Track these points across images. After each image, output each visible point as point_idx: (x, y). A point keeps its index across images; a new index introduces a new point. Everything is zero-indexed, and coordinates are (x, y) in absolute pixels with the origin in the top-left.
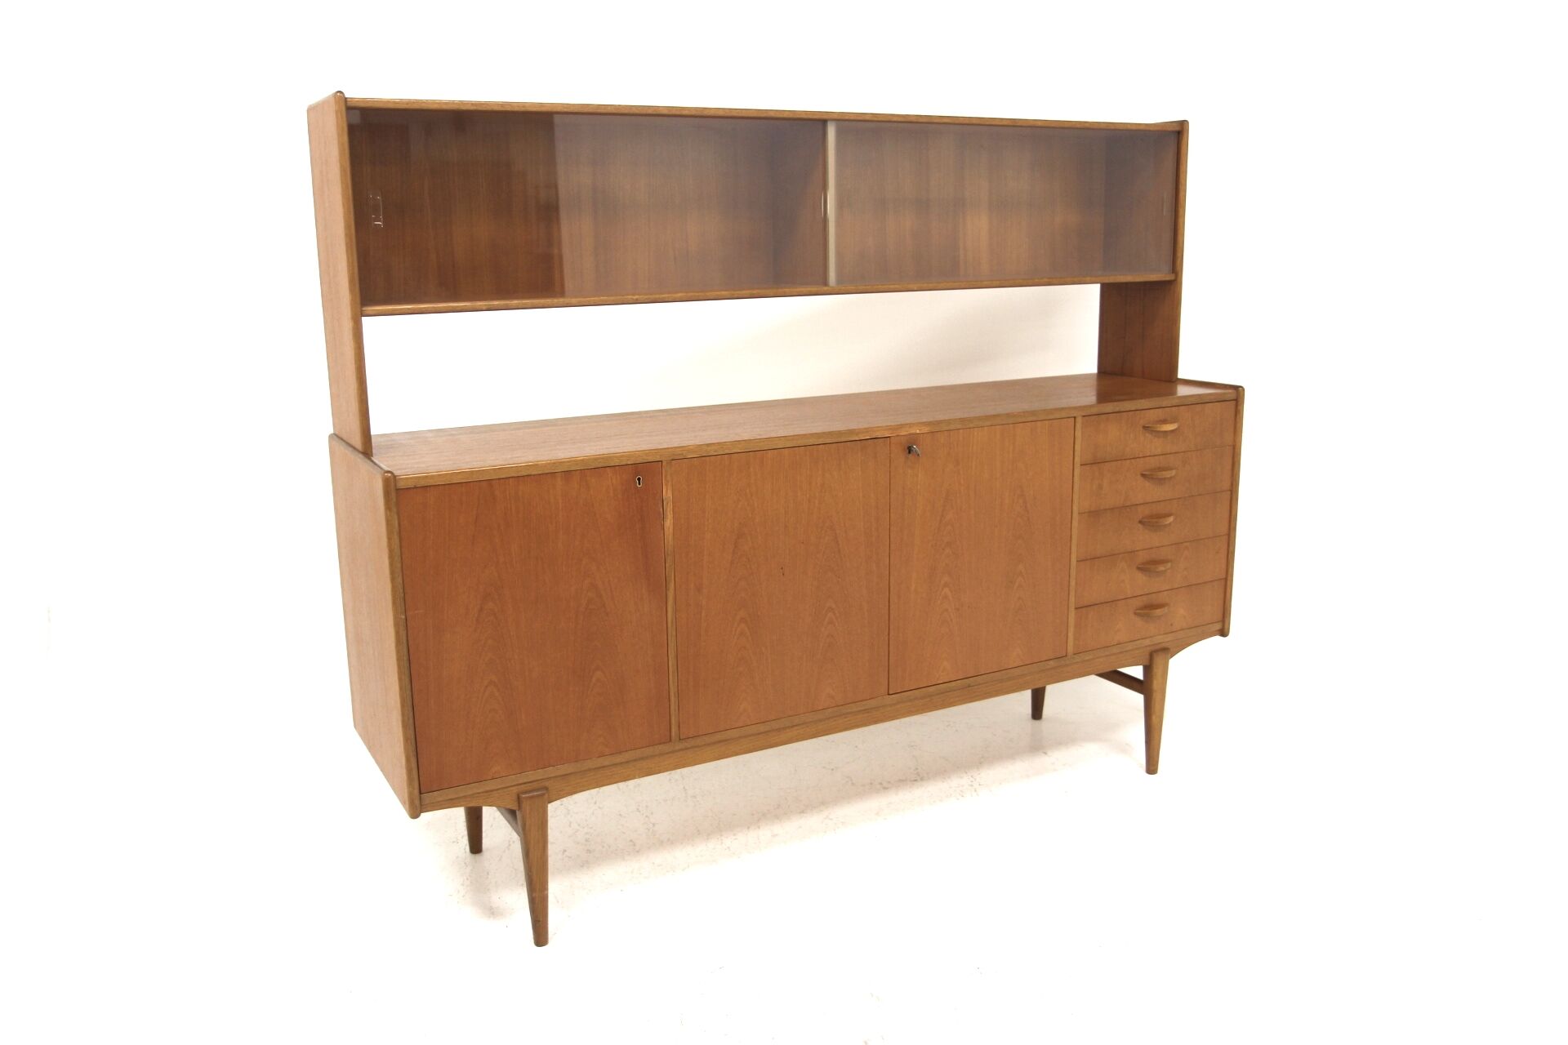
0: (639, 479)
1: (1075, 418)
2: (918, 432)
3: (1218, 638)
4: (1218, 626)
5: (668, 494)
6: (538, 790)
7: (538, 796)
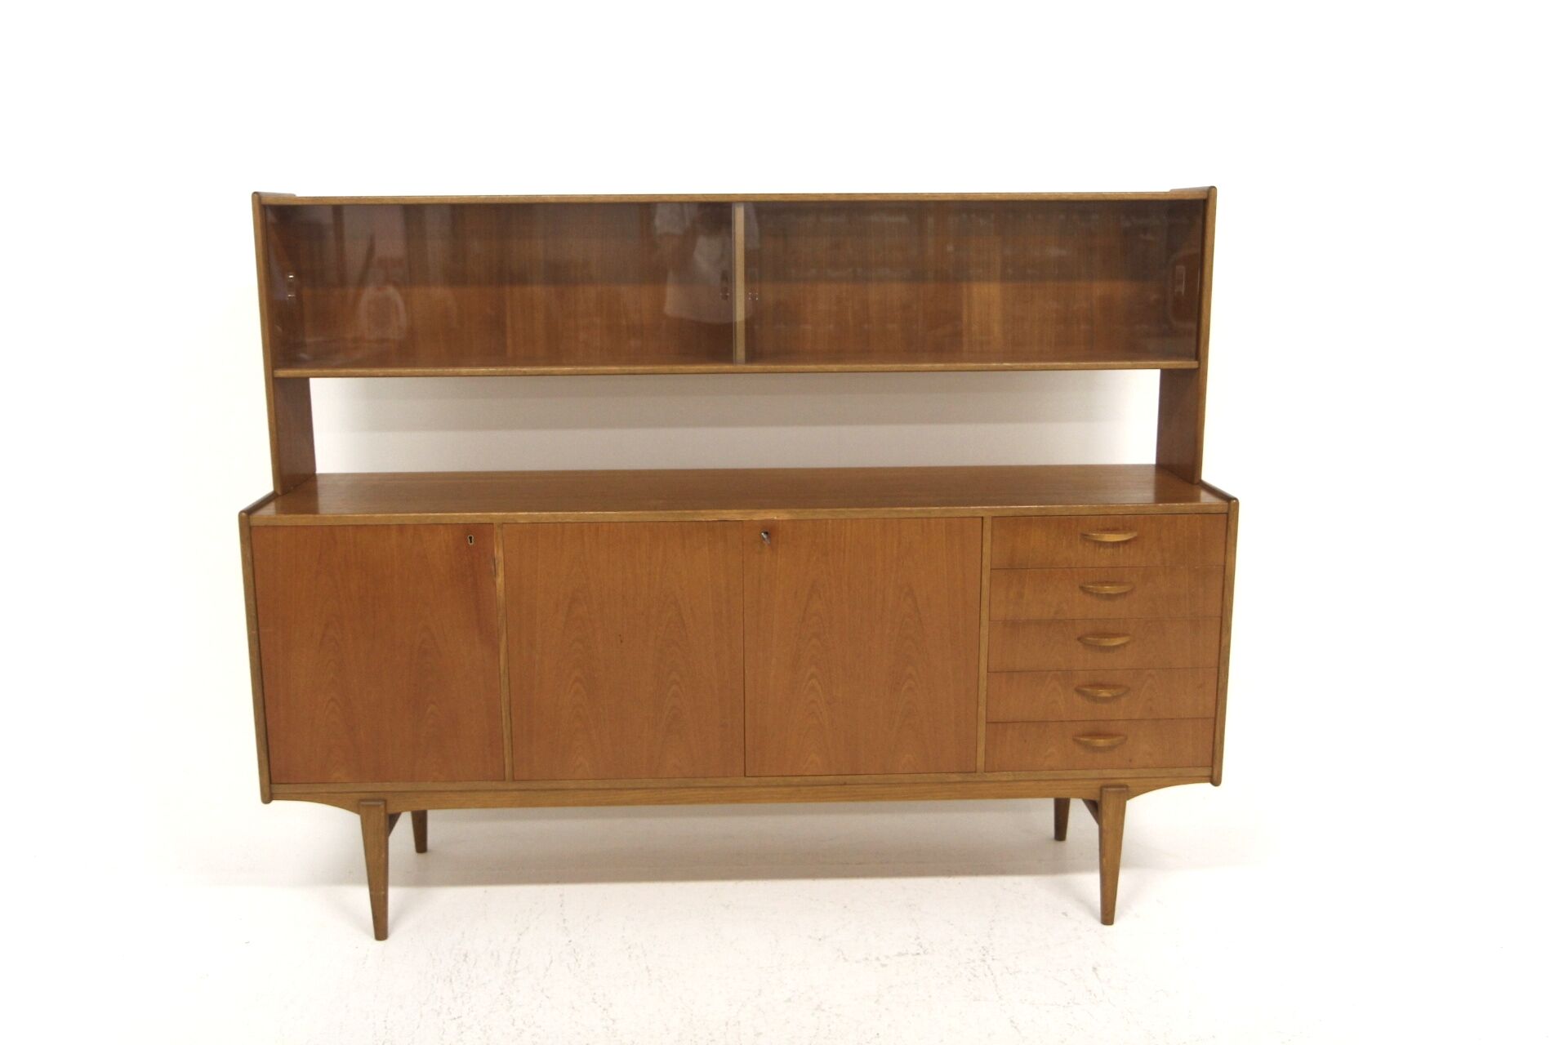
0: (471, 538)
1: (982, 518)
2: (775, 518)
3: (1209, 785)
4: (1207, 772)
5: (499, 554)
6: (374, 800)
7: (374, 806)
